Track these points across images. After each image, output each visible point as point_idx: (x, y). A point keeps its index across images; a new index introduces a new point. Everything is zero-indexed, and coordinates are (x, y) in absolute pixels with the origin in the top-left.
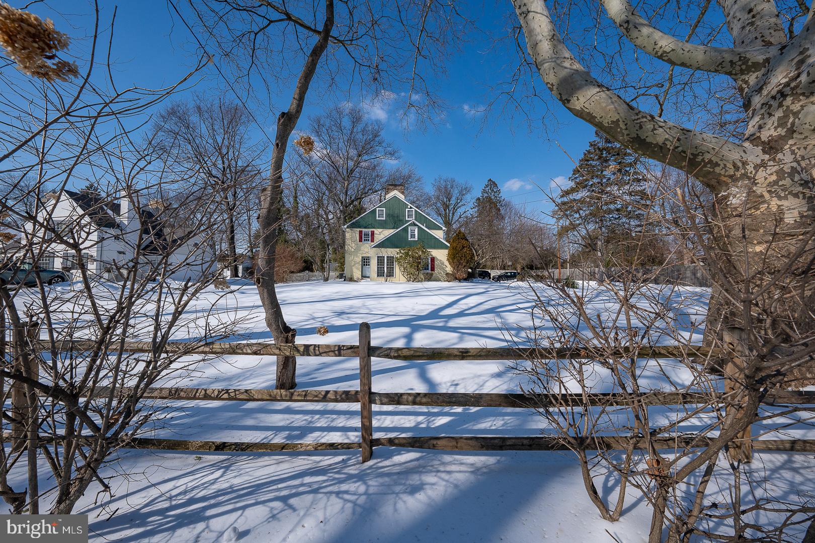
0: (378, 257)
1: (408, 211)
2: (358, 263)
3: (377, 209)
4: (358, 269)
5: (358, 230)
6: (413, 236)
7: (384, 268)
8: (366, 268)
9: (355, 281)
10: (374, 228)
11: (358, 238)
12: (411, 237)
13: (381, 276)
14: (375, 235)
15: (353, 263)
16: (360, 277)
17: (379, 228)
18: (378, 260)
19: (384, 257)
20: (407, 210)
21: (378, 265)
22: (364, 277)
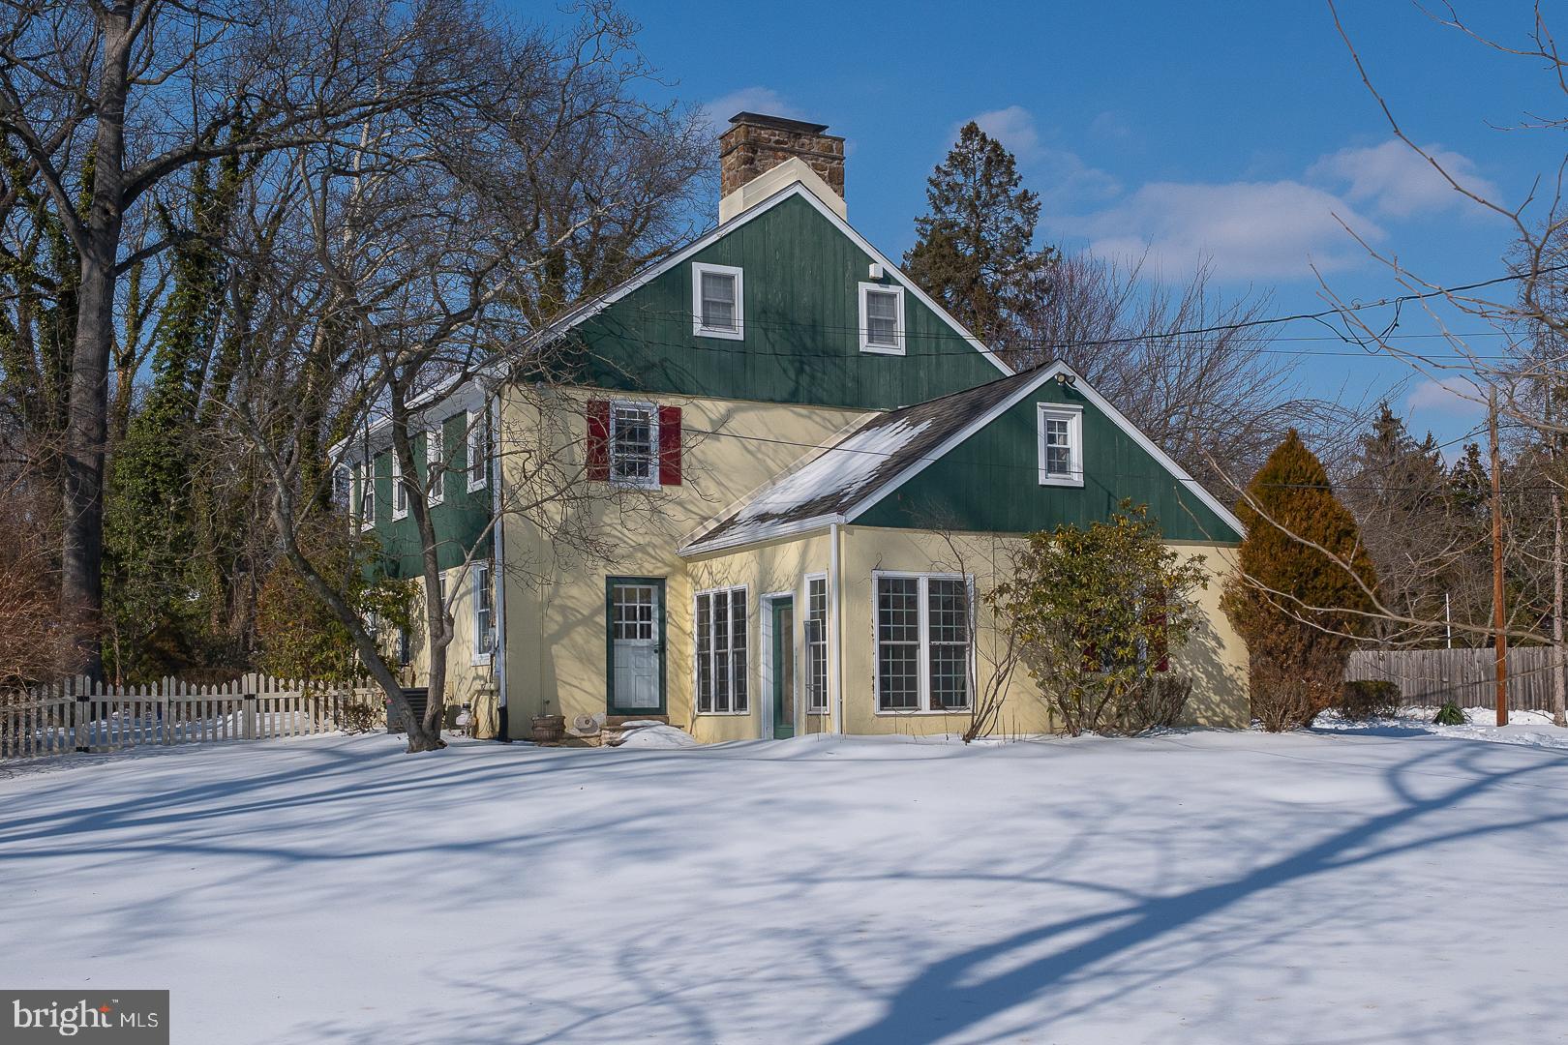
0: (883, 583)
1: (871, 295)
2: (586, 621)
3: (698, 269)
4: (584, 658)
5: (582, 395)
6: (1058, 461)
7: (912, 651)
8: (635, 652)
9: (574, 741)
10: (680, 390)
11: (580, 454)
12: (1050, 469)
13: (898, 704)
14: (688, 441)
15: (554, 621)
16: (599, 712)
17: (706, 393)
18: (883, 603)
19: (912, 584)
20: (864, 288)
21: (884, 634)
22: (620, 712)
